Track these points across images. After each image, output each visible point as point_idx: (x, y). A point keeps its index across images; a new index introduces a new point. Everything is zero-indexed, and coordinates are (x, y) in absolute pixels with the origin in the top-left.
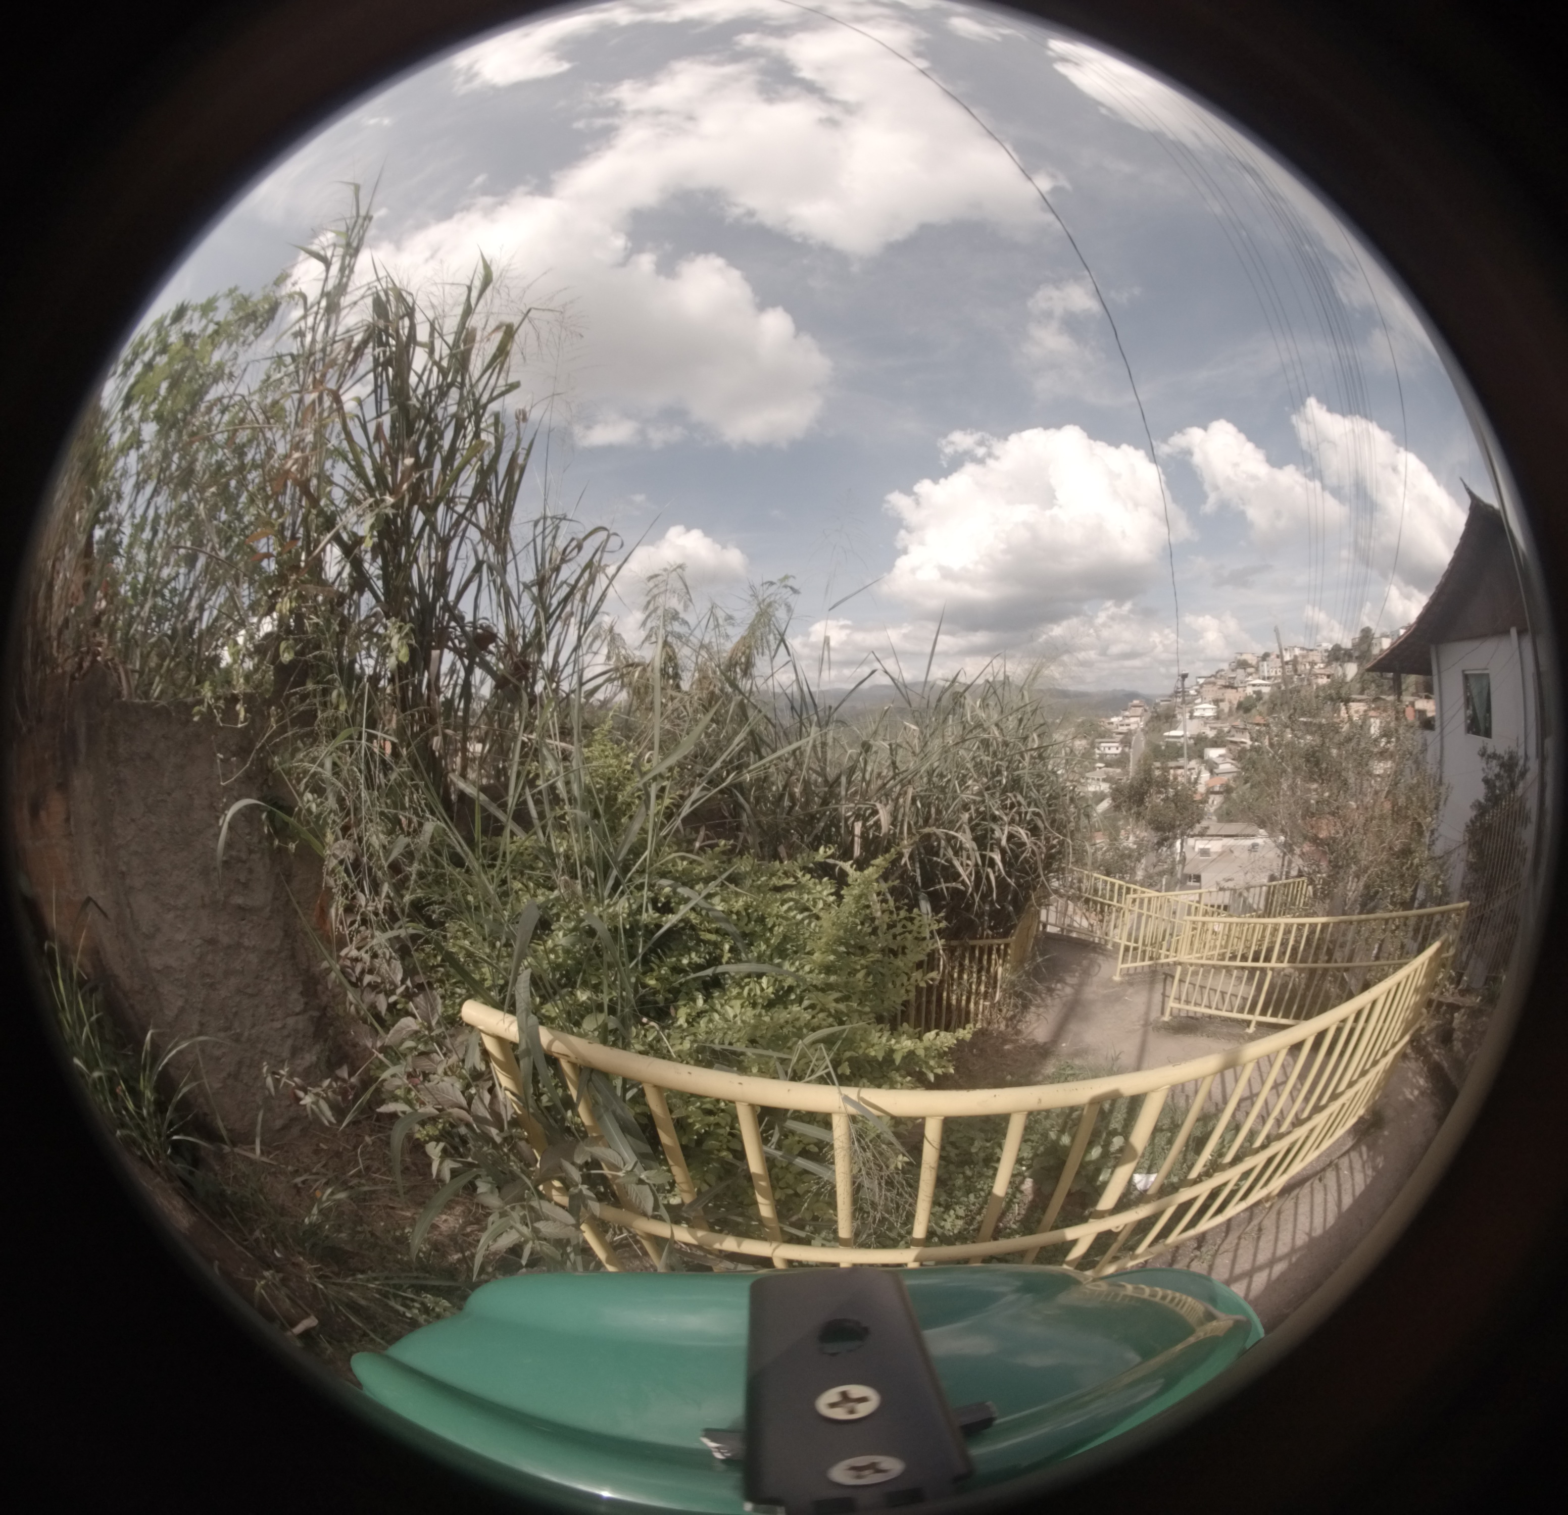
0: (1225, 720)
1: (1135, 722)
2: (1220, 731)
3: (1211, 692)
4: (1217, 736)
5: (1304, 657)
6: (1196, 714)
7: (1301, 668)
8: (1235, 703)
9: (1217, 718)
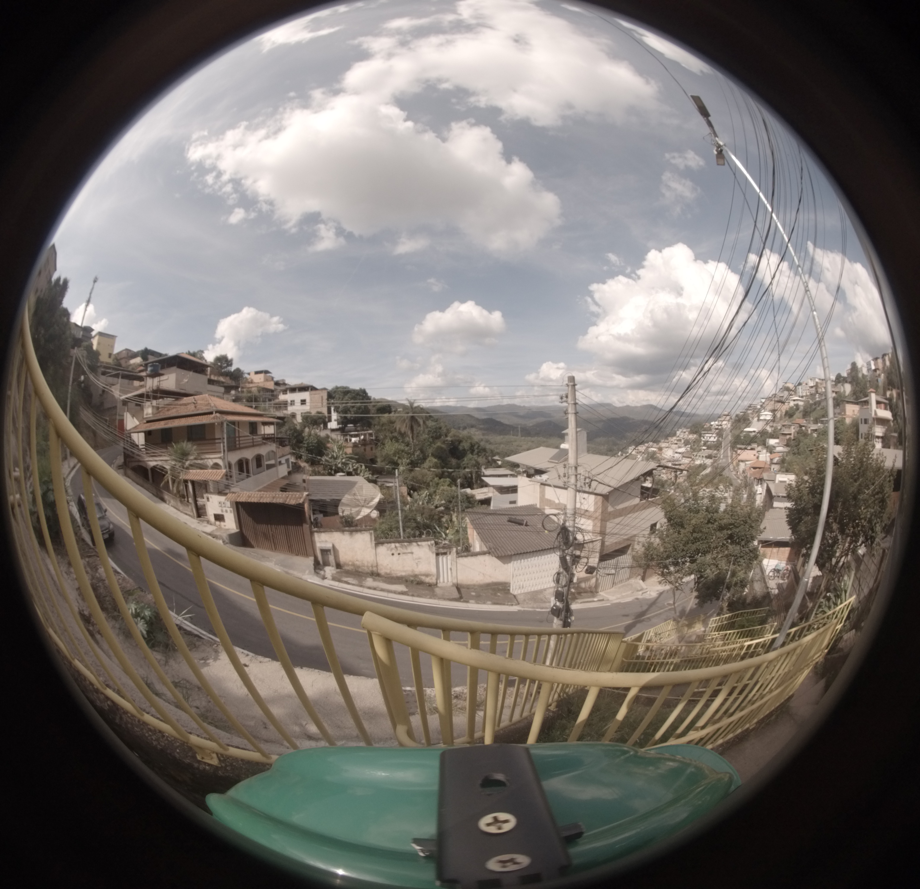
0: (778, 422)
1: (726, 425)
2: (776, 428)
3: (771, 405)
4: (774, 431)
5: (821, 384)
6: (761, 418)
7: (820, 390)
8: (784, 411)
9: (773, 420)
